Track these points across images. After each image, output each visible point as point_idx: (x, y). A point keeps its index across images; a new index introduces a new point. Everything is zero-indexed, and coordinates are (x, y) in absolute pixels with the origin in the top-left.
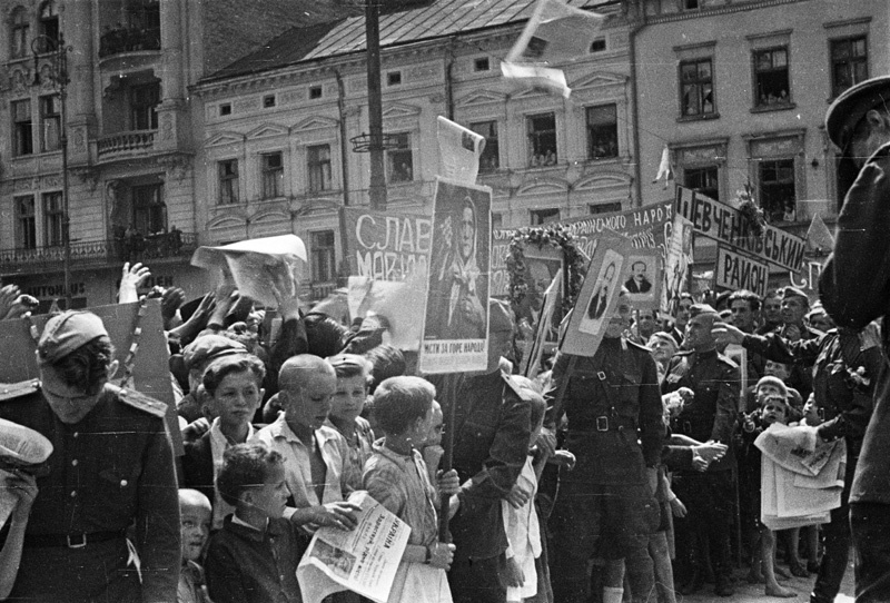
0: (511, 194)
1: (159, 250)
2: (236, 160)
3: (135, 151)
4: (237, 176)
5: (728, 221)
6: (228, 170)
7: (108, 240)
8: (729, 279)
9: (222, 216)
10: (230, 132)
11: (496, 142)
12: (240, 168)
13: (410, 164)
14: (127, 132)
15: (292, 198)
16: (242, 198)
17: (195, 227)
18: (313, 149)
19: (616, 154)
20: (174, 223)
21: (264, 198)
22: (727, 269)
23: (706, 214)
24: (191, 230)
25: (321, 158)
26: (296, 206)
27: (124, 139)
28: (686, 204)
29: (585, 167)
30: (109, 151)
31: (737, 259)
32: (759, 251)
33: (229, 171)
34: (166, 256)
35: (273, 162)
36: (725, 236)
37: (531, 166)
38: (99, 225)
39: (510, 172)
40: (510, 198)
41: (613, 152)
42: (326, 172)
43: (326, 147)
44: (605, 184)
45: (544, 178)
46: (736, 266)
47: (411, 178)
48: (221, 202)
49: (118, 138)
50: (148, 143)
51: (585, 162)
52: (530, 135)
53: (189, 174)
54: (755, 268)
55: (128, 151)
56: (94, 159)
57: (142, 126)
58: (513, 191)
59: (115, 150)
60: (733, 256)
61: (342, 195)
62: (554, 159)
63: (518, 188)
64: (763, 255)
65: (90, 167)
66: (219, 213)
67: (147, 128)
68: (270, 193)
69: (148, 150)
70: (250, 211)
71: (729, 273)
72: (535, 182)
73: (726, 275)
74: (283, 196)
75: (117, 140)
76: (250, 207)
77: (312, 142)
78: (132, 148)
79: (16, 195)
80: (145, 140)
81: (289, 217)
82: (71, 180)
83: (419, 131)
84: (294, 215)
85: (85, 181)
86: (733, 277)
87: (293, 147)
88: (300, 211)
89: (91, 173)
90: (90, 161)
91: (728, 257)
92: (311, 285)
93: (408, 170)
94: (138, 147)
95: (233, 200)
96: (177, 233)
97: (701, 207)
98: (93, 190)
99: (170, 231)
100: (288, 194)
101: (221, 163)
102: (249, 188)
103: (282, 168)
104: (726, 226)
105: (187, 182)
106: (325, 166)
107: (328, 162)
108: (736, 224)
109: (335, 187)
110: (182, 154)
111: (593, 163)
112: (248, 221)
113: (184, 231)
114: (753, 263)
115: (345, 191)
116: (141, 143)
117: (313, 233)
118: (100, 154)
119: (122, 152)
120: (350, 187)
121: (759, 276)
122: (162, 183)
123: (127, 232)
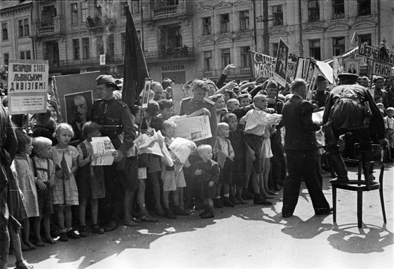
0: (324, 30)
1: (179, 54)
2: (210, 17)
3: (170, 14)
4: (210, 24)
5: (377, 53)
6: (207, 20)
7: (159, 51)
8: (377, 72)
9: (205, 40)
10: (208, 6)
11: (319, 9)
12: (212, 20)
13: (282, 18)
14: (166, 6)
15: (233, 33)
16: (212, 33)
17: (193, 45)
18: (242, 12)
19: (370, 13)
20: (185, 44)
21: (222, 33)
22: (376, 69)
23: (369, 51)
24: (192, 46)
25: (245, 16)
26: (234, 36)
27: (165, 9)
28: (362, 49)
29: (356, 19)
30: (159, 14)
31: (380, 65)
32: (388, 62)
33: (207, 22)
34: (181, 57)
35: (225, 18)
36: (376, 58)
37: (333, 19)
38: (155, 44)
39: (324, 21)
40: (324, 32)
41: (368, 12)
42: (247, 22)
43: (247, 11)
44: (365, 26)
45: (339, 24)
46: (380, 67)
47: (282, 24)
48: (204, 35)
49: (163, 9)
50: (174, 10)
51: (356, 17)
52: (333, 6)
53: (191, 23)
54: (387, 67)
55: (166, 14)
56: (153, 17)
57: (172, 4)
58: (325, 29)
59: (161, 14)
60: (379, 64)
61: (253, 31)
62: (343, 15)
63: (327, 28)
64: (389, 63)
65: (151, 21)
66: (203, 39)
67: (174, 5)
68: (224, 31)
69: (175, 13)
70: (216, 38)
71: (377, 70)
72: (335, 25)
73: (376, 71)
74: (229, 32)
75: (161, 10)
76: (216, 37)
77: (241, 10)
78: (168, 13)
79: (121, 32)
80: (173, 9)
81: (231, 41)
82: (144, 26)
83: (286, 4)
84: (233, 40)
85: (149, 27)
86: (379, 71)
87: (234, 11)
88: (236, 38)
89: (152, 23)
90: (151, 19)
91: (377, 64)
92: (240, 69)
93: (281, 20)
94: (170, 12)
95: (209, 33)
96: (186, 47)
97: (367, 49)
98: (152, 30)
99: (183, 47)
100: (231, 31)
101: (204, 18)
102: (216, 29)
103: (229, 21)
104: (376, 55)
105: (190, 26)
106: (247, 20)
107: (248, 18)
108: (380, 53)
109: (251, 28)
110: (188, 15)
111: (360, 17)
112: (215, 43)
113: (189, 47)
114: (386, 66)
115: (255, 29)
116: (172, 11)
117: (241, 47)
118: (155, 15)
119: (164, 15)
120: (257, 28)
121: (388, 70)
122: (180, 27)
123: (166, 47)
